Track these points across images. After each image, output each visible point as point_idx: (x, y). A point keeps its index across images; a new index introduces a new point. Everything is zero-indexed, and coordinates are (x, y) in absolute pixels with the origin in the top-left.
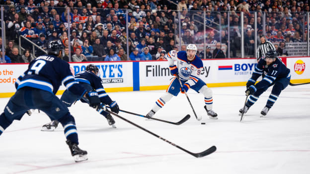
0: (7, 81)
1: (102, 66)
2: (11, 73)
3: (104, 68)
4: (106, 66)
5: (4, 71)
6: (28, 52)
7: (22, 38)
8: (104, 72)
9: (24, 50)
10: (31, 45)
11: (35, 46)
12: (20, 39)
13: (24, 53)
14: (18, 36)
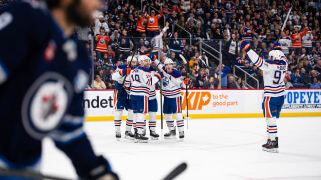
0: (222, 104)
1: (308, 93)
2: (226, 97)
3: (310, 94)
4: (311, 93)
5: (220, 96)
6: (240, 79)
7: (236, 68)
8: (309, 98)
9: (237, 77)
10: (244, 73)
11: (247, 75)
12: (234, 68)
13: (237, 80)
14: (233, 66)
